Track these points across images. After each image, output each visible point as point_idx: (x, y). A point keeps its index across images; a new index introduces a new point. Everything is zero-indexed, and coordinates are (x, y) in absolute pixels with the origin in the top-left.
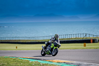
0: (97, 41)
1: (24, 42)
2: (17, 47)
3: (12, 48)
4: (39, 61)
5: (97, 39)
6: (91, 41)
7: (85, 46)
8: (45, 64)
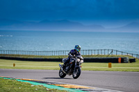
0: (128, 60)
1: (25, 57)
2: (14, 65)
3: (8, 66)
4: (45, 85)
5: (128, 58)
6: (119, 60)
7: (110, 66)
8: (53, 90)
